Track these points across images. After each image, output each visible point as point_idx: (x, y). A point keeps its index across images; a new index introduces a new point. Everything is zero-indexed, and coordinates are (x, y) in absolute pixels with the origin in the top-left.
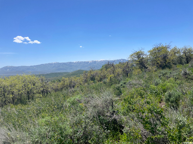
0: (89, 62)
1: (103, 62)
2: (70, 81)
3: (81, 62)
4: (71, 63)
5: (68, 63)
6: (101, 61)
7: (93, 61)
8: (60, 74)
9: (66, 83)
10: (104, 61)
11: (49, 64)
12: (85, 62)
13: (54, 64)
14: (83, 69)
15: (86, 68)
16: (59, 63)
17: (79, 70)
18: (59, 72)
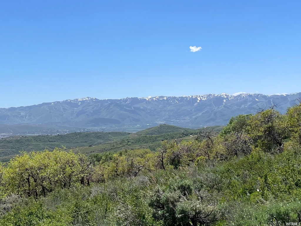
0: (196, 99)
1: (245, 101)
2: (130, 163)
3: (169, 99)
4: (135, 100)
5: (125, 100)
6: (240, 96)
7: (210, 95)
8: (98, 136)
9: (120, 168)
10: (250, 96)
11: (66, 102)
12: (182, 99)
13: (83, 102)
14: (174, 122)
15: (187, 118)
16: (97, 101)
17: (161, 126)
18: (97, 129)
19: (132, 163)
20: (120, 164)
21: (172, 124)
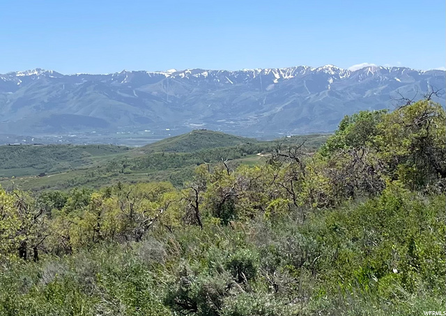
0: (271, 76)
1: (374, 83)
2: (127, 211)
3: (213, 75)
4: (140, 78)
5: (120, 77)
6: (362, 71)
7: (300, 68)
8: (60, 153)
9: (106, 224)
10: (384, 71)
12: (241, 75)
13: (26, 79)
14: (223, 126)
15: (252, 116)
16: (57, 78)
17: (196, 133)
18: (57, 138)
19: (132, 211)
20: (105, 215)
21: (219, 130)
